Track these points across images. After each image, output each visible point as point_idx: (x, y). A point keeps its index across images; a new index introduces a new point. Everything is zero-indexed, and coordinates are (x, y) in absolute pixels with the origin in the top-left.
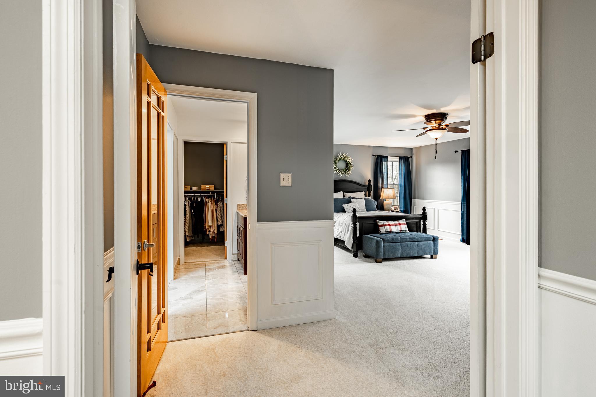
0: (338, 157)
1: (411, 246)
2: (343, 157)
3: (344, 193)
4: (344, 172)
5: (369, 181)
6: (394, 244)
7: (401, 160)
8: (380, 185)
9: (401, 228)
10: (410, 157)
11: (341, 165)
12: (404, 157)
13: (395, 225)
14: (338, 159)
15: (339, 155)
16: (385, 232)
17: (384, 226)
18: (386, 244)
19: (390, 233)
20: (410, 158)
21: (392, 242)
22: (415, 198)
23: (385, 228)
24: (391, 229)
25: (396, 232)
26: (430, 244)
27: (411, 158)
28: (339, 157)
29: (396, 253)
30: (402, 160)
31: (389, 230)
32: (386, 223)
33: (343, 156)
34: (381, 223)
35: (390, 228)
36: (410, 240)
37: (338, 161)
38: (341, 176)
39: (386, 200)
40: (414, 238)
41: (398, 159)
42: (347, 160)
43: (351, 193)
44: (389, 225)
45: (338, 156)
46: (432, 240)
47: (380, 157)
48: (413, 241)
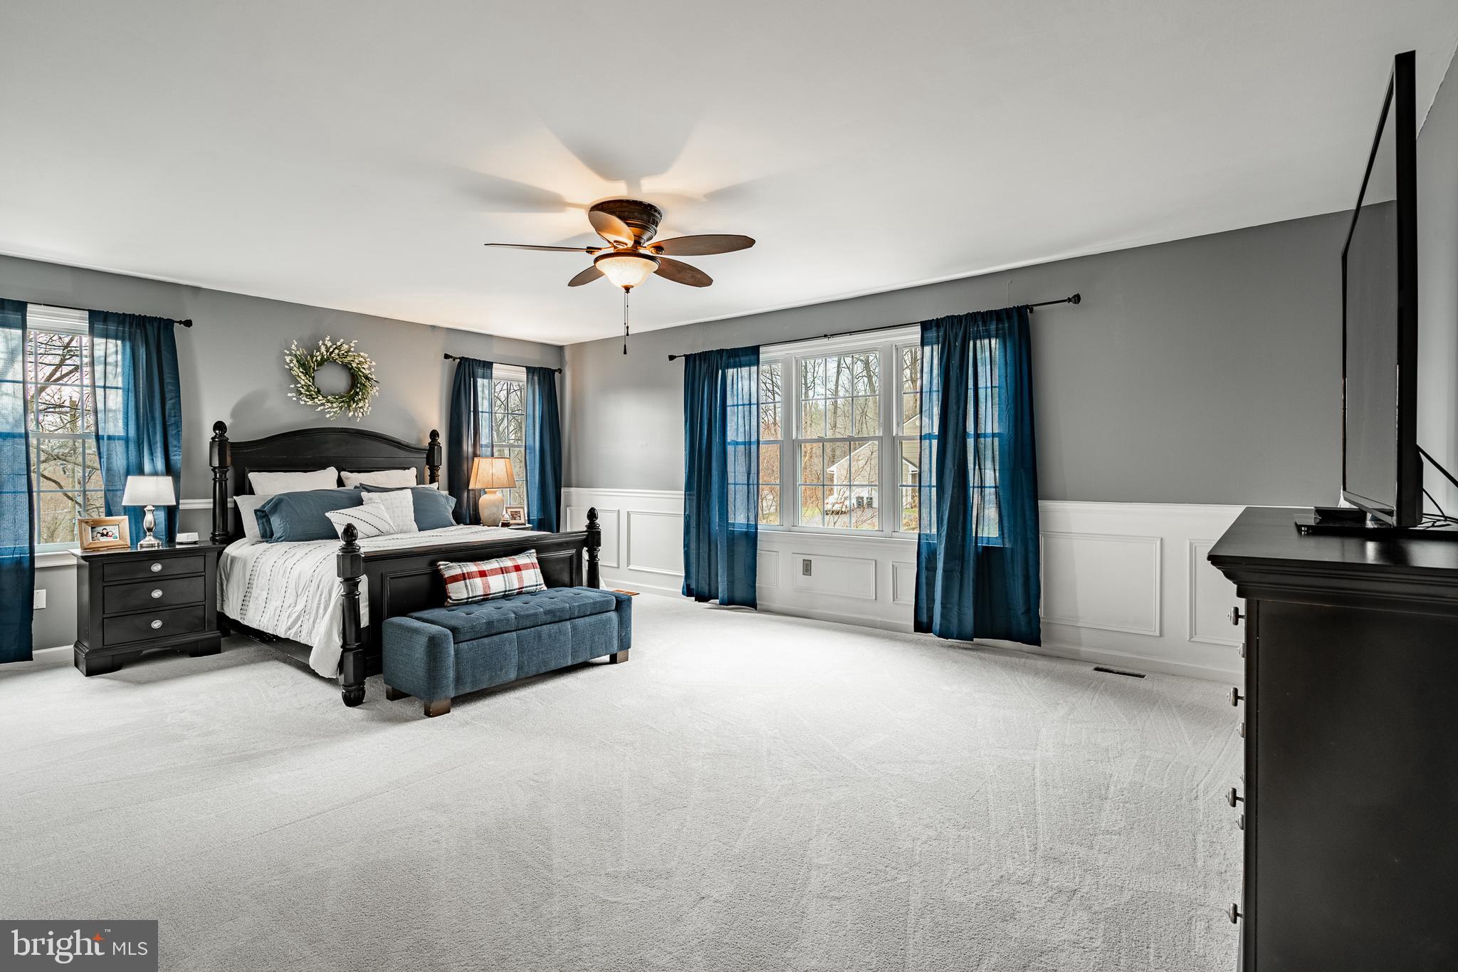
0: (319, 350)
1: (550, 635)
2: (337, 351)
3: (343, 473)
4: (343, 402)
5: (434, 435)
6: (496, 638)
7: (530, 377)
8: (467, 447)
9: (520, 579)
10: (555, 371)
11: (334, 380)
12: (541, 368)
13: (503, 571)
14: (319, 358)
15: (321, 343)
16: (469, 598)
17: (465, 579)
18: (464, 646)
19: (486, 599)
20: (557, 374)
21: (486, 634)
22: (569, 486)
23: (466, 586)
24: (487, 586)
25: (506, 596)
26: (609, 620)
27: (560, 373)
28: (323, 349)
29: (501, 670)
30: (533, 375)
31: (480, 592)
32: (472, 567)
33: (339, 348)
34: (451, 569)
35: (483, 584)
36: (549, 618)
37: (320, 364)
38: (328, 416)
39: (486, 493)
40: (562, 610)
41: (521, 374)
42: (354, 365)
43: (369, 472)
44: (483, 574)
45: (320, 347)
46: (614, 608)
47: (467, 364)
48: (556, 619)
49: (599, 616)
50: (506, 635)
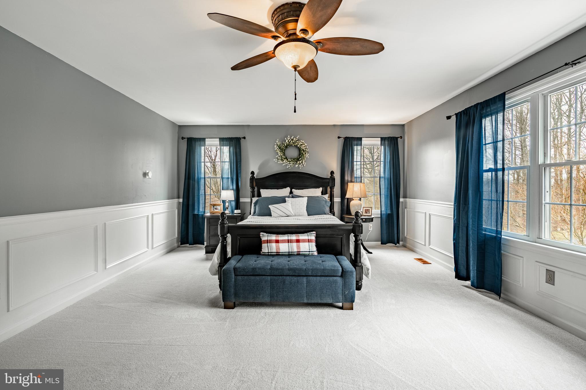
0: (285, 141)
1: (291, 283)
2: (292, 141)
3: (293, 190)
4: (294, 161)
5: (332, 173)
7: (383, 142)
8: (347, 177)
9: (298, 247)
10: (398, 137)
11: (292, 153)
12: (389, 138)
13: (289, 241)
14: (285, 145)
15: (286, 139)
16: (268, 253)
17: (267, 243)
19: (278, 254)
20: (399, 139)
21: (251, 274)
22: (405, 197)
23: (268, 246)
24: (278, 248)
25: (290, 255)
26: (335, 282)
27: (401, 138)
28: (287, 141)
30: (385, 141)
31: (274, 250)
32: (274, 237)
33: (292, 140)
34: (264, 237)
35: (276, 247)
36: (291, 273)
37: (286, 147)
38: (288, 167)
39: (353, 200)
40: (301, 269)
41: (378, 141)
42: (299, 146)
43: (303, 189)
45: (286, 140)
46: (340, 274)
47: (348, 140)
48: (297, 274)
49: (328, 278)
50: (264, 277)
